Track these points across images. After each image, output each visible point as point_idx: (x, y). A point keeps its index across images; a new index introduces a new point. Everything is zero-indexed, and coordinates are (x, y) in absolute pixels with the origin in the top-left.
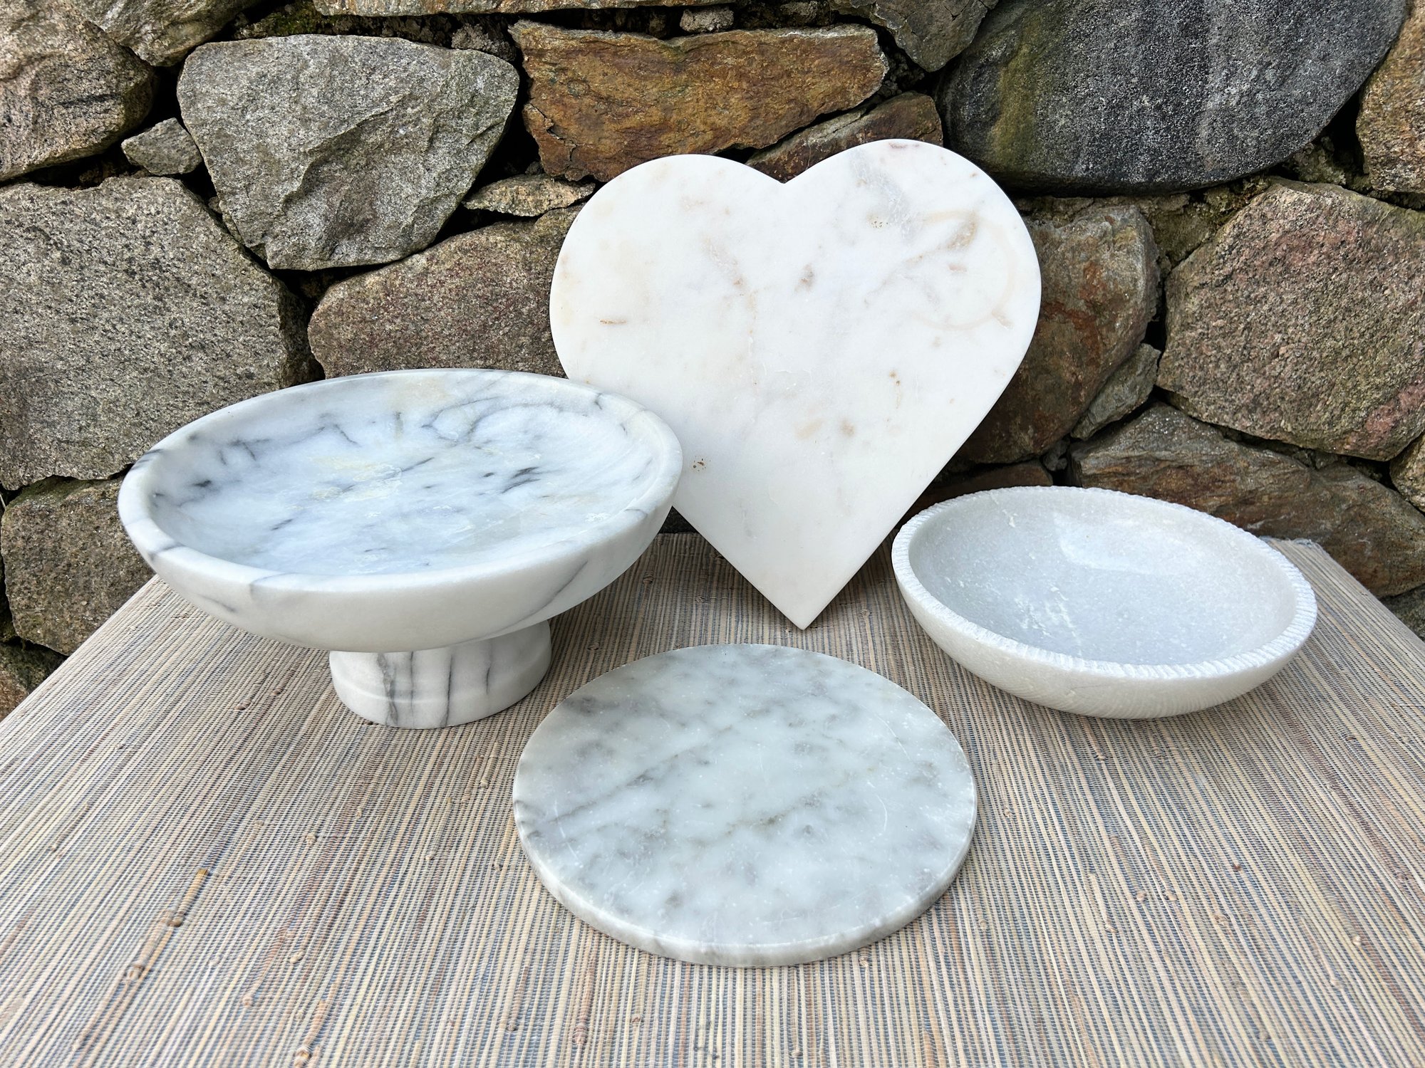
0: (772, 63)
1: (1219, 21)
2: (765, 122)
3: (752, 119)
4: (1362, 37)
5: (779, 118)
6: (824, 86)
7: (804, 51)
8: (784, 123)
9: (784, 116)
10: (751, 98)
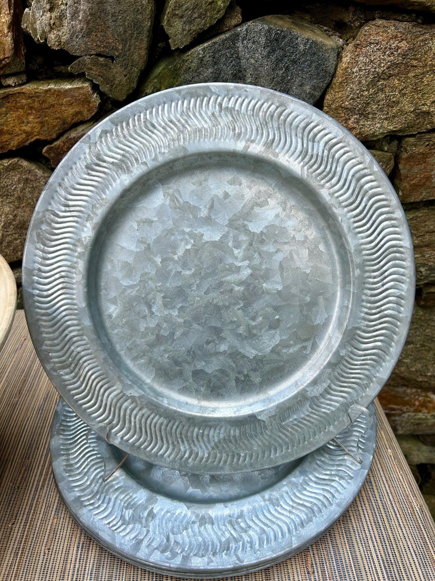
0: (44, 102)
1: (250, 71)
2: (48, 128)
3: (42, 127)
4: (318, 74)
5: (54, 127)
6: (71, 111)
7: (58, 95)
8: (57, 129)
9: (56, 126)
10: (39, 118)
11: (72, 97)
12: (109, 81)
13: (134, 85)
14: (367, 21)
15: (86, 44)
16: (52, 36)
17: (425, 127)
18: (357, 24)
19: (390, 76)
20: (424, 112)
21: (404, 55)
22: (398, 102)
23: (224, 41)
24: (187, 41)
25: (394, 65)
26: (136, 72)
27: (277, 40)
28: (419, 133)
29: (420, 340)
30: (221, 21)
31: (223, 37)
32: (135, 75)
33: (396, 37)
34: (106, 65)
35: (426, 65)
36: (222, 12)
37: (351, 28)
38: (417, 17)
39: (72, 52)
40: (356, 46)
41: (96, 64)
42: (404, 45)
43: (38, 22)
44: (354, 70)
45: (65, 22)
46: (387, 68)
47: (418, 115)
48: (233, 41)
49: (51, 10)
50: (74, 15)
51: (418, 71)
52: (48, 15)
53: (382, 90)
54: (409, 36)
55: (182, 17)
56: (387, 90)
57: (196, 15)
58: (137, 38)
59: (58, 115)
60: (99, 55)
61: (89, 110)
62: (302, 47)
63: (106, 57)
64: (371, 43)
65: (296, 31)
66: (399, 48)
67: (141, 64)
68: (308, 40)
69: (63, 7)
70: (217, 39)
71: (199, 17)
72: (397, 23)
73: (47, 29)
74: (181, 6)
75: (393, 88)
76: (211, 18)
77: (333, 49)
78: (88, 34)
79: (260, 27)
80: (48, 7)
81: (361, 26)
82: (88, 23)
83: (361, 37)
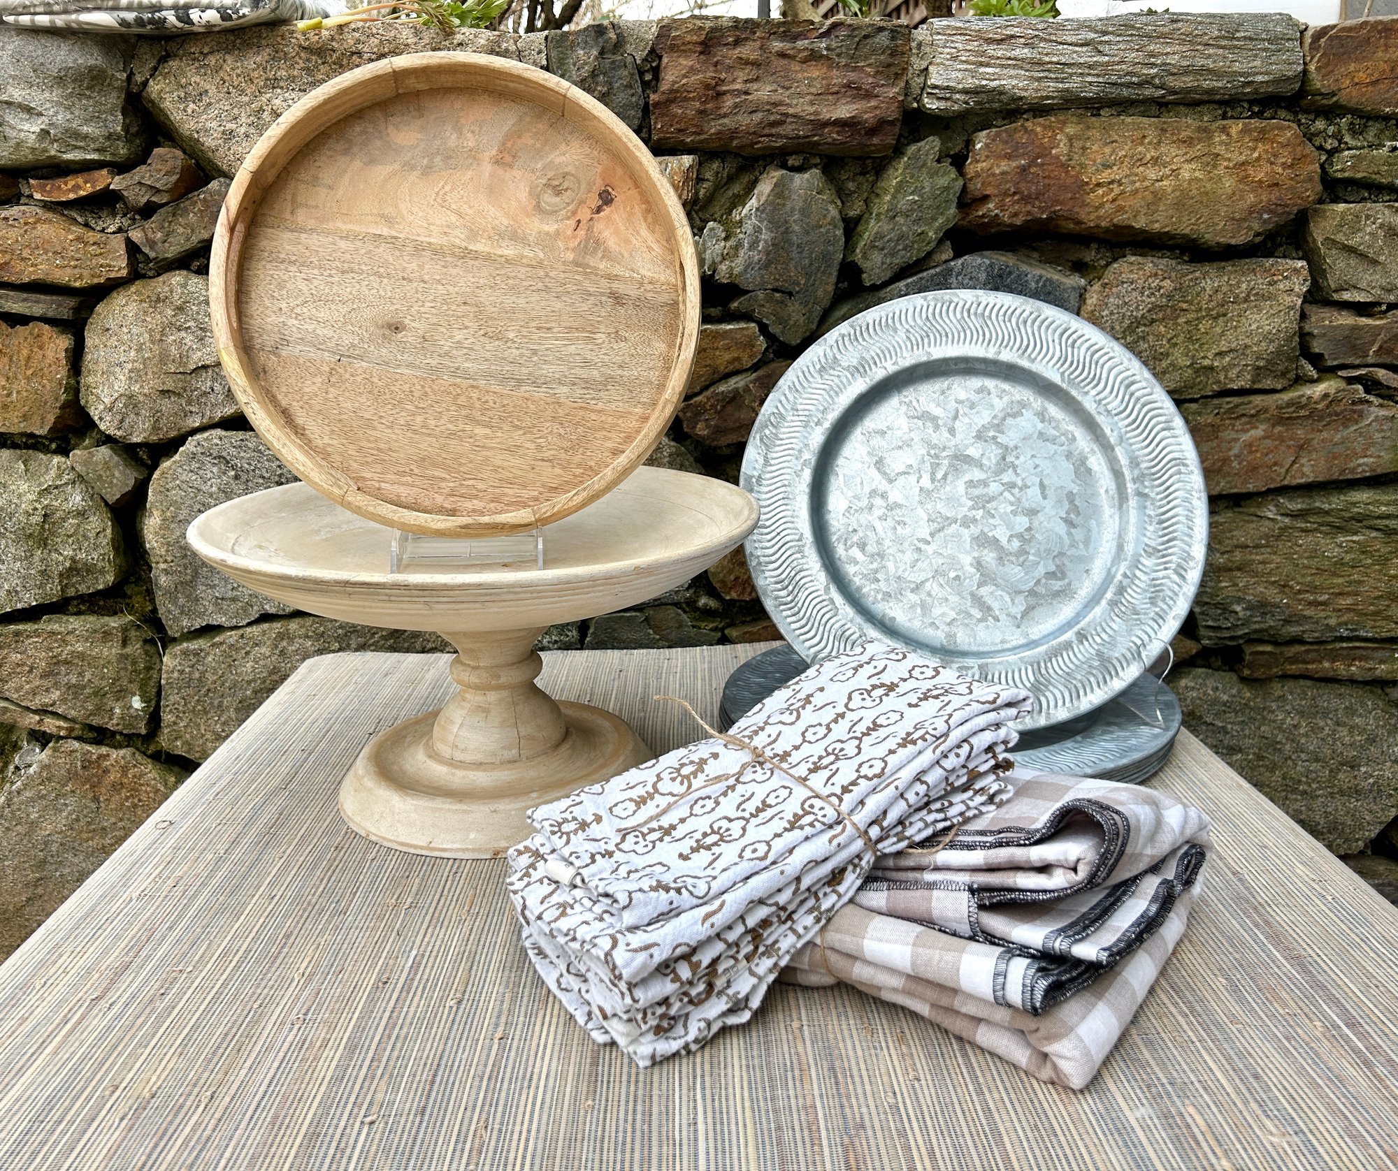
11: (732, 339)
12: (782, 321)
13: (814, 327)
14: (1115, 260)
15: (762, 276)
16: (723, 268)
17: (1209, 388)
18: (1103, 263)
19: (1153, 321)
20: (1205, 367)
21: (1170, 297)
22: (1168, 355)
23: (932, 276)
24: (887, 275)
25: (1155, 308)
26: (818, 310)
27: (1000, 276)
28: (1203, 397)
29: (1253, 745)
30: (929, 255)
31: (932, 271)
32: (816, 314)
33: (1156, 275)
34: (782, 302)
35: (1201, 309)
36: (933, 245)
37: (1095, 268)
38: (1182, 254)
39: (744, 286)
40: (1105, 285)
41: (770, 299)
42: (1167, 283)
43: (709, 252)
44: (1104, 314)
45: (741, 253)
46: (1149, 311)
47: (1197, 371)
48: (944, 276)
49: (726, 239)
50: (753, 246)
51: (1191, 316)
52: (723, 244)
53: (1143, 338)
54: (1173, 274)
55: (882, 249)
56: (1151, 338)
57: (900, 247)
58: (824, 272)
59: (709, 362)
60: (776, 290)
61: (750, 357)
62: (1033, 285)
63: (783, 292)
64: (1123, 283)
65: (1024, 268)
66: (1161, 288)
67: (826, 302)
68: (1041, 277)
69: (741, 236)
70: (925, 274)
71: (904, 249)
72: (1155, 260)
73: (719, 259)
74: (882, 238)
75: (1159, 336)
76: (919, 250)
77: (1073, 288)
78: (767, 266)
79: (979, 261)
80: (723, 235)
81: (1108, 265)
82: (768, 254)
83: (1109, 275)
